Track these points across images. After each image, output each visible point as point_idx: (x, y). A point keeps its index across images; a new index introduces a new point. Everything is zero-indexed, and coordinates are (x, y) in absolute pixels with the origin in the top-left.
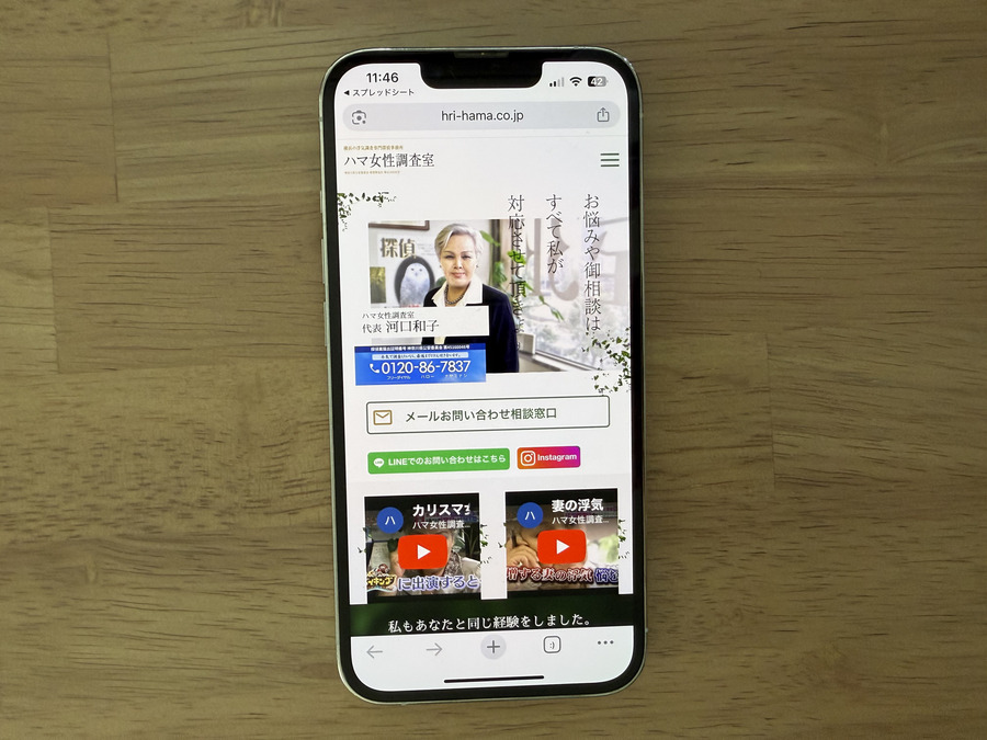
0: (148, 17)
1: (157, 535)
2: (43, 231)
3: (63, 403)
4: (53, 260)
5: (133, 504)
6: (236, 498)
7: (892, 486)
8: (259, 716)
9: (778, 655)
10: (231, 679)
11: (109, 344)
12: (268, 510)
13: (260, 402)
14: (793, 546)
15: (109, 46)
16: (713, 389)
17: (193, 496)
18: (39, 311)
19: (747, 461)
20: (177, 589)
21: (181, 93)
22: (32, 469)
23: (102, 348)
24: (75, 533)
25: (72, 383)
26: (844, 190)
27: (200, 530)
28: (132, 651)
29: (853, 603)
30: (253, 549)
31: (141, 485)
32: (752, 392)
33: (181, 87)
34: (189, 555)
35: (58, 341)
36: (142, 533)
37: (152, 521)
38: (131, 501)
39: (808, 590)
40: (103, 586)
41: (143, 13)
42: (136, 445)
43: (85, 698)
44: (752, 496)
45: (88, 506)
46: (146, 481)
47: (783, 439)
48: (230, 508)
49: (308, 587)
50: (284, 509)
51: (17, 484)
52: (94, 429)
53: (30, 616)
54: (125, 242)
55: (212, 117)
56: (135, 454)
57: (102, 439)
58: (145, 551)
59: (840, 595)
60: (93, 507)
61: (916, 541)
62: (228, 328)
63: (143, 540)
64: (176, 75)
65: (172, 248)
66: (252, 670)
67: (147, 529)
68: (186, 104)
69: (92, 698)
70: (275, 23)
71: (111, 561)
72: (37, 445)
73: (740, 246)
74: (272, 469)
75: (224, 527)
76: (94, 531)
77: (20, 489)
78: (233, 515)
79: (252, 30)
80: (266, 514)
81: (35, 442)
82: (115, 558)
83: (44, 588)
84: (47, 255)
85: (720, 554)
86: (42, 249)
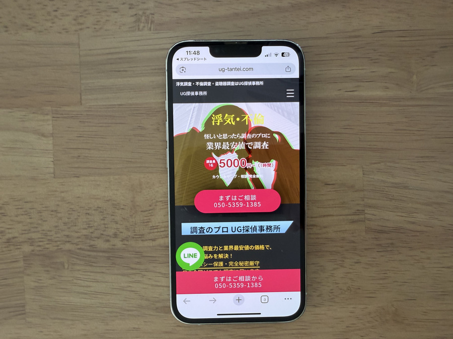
0: (96, 26)
1: (95, 249)
2: (49, 117)
3: (56, 191)
4: (53, 129)
5: (85, 235)
6: (129, 234)
7: (418, 234)
8: (137, 329)
9: (366, 308)
10: (125, 312)
11: (76, 166)
12: (142, 239)
13: (140, 192)
14: (374, 260)
15: (79, 38)
16: (338, 189)
17: (111, 232)
18: (46, 151)
19: (353, 222)
20: (103, 272)
21: (109, 59)
22: (42, 219)
23: (73, 168)
24: (59, 247)
25: (60, 183)
26: (397, 103)
27: (113, 247)
28: (83, 300)
29: (400, 285)
30: (136, 256)
31: (89, 227)
32: (356, 191)
33: (110, 57)
34: (108, 258)
35: (54, 164)
36: (88, 248)
37: (92, 243)
38: (84, 234)
39: (381, 279)
40: (71, 271)
41: (94, 25)
42: (86, 210)
43: (62, 319)
44: (355, 237)
45: (65, 235)
46: (90, 225)
47: (369, 212)
48: (127, 238)
49: (159, 273)
50: (150, 238)
51: (35, 226)
52: (69, 203)
53: (39, 283)
54: (84, 122)
55: (122, 69)
56: (86, 214)
57: (72, 207)
58: (89, 256)
59: (394, 282)
60: (68, 236)
61: (429, 258)
62: (128, 160)
63: (89, 251)
64: (107, 51)
65: (104, 125)
66: (134, 309)
67: (90, 246)
68: (111, 64)
69: (65, 319)
70: (150, 29)
71: (75, 260)
72: (44, 209)
73: (351, 127)
74: (145, 221)
75: (124, 246)
76: (68, 246)
77: (37, 228)
78: (128, 241)
79: (140, 33)
80: (142, 240)
81: (43, 207)
82: (77, 258)
83: (45, 271)
84: (50, 127)
85: (341, 262)
86: (48, 125)
